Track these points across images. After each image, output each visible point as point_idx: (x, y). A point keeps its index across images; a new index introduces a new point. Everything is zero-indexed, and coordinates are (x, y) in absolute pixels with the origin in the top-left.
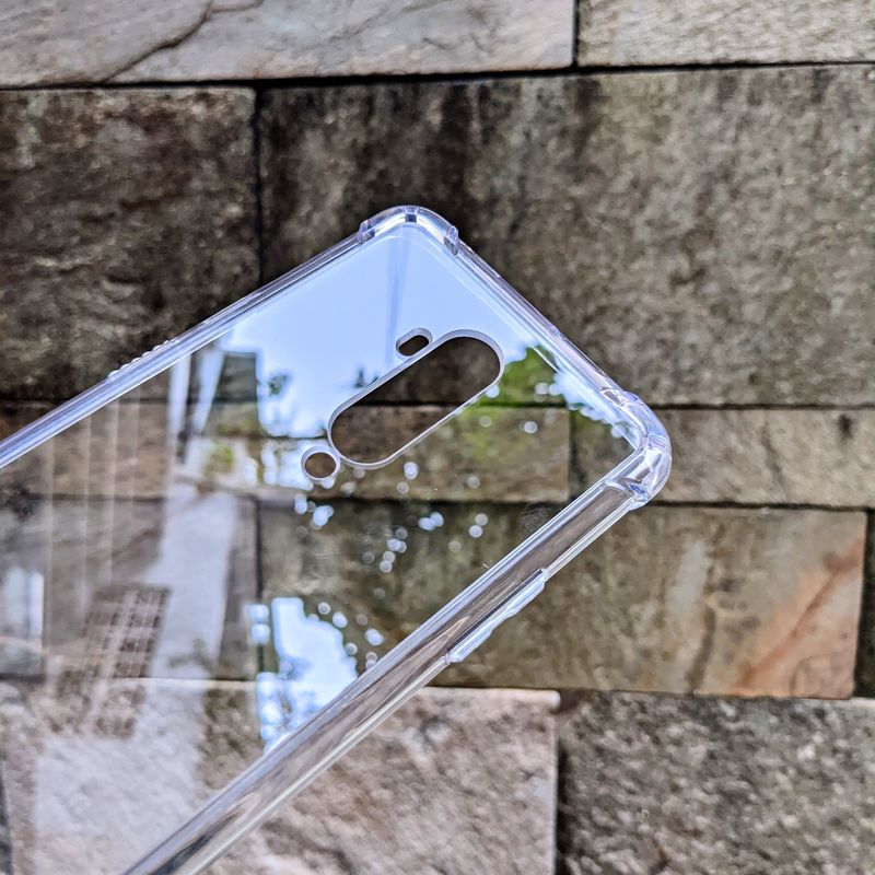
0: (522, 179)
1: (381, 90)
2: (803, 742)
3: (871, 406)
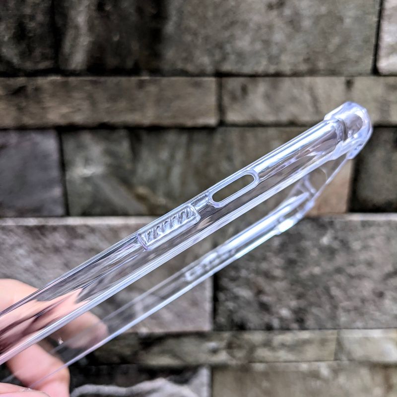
2: (323, 235)
3: (360, 74)
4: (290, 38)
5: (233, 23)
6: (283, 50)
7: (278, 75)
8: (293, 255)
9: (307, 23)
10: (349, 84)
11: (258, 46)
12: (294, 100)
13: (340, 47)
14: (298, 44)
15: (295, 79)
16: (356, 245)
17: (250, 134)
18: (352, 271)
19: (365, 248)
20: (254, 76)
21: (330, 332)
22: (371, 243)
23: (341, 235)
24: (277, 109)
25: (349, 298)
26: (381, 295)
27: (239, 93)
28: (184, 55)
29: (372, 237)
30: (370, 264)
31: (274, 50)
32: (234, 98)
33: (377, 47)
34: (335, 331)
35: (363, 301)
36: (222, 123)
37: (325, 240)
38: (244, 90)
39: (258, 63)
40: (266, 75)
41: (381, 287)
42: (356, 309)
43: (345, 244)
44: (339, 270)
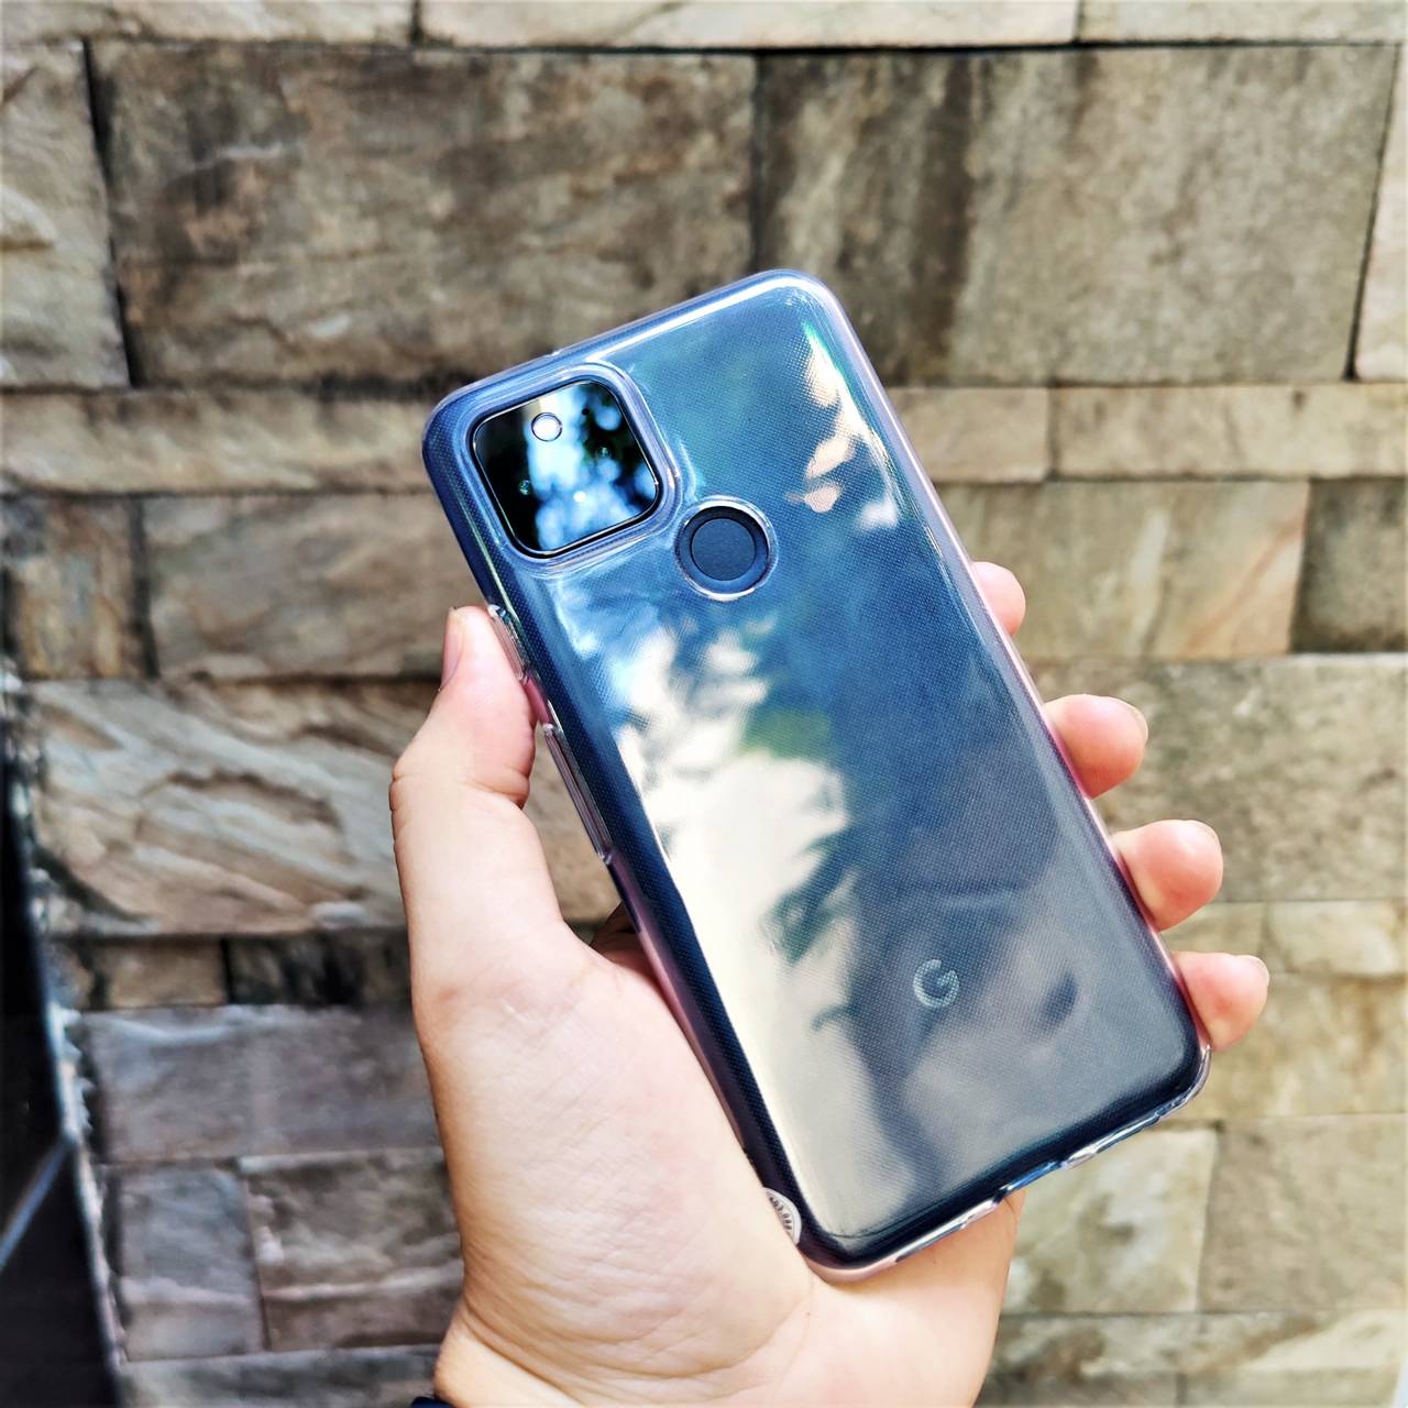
0: (1017, 158)
1: (884, 63)
2: (1238, 699)
3: (1322, 380)
4: (1191, 316)
5: (1086, 290)
6: (1177, 339)
7: (1165, 383)
8: (1179, 741)
9: (1223, 289)
10: (1299, 399)
11: (1131, 330)
12: (1192, 431)
13: (1283, 330)
14: (1206, 327)
15: (1197, 391)
16: (1305, 719)
17: (1104, 497)
18: (1296, 772)
19: (1324, 723)
20: (1120, 386)
21: (1248, 907)
22: (1336, 713)
23: (1275, 698)
24: (1161, 448)
25: (1291, 832)
26: (1354, 825)
27: (1089, 417)
28: (991, 348)
29: (1338, 700)
30: (1332, 758)
31: (1161, 339)
32: (1080, 428)
33: (1355, 329)
34: (1259, 906)
35: (1318, 837)
36: (1054, 476)
37: (1244, 709)
38: (1100, 411)
39: (1129, 363)
40: (1143, 384)
41: (1355, 808)
42: (1303, 854)
43: (1282, 717)
44: (1270, 772)
